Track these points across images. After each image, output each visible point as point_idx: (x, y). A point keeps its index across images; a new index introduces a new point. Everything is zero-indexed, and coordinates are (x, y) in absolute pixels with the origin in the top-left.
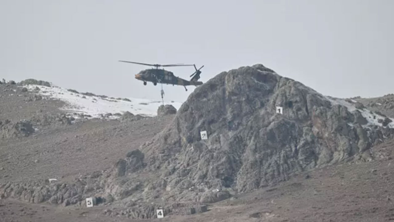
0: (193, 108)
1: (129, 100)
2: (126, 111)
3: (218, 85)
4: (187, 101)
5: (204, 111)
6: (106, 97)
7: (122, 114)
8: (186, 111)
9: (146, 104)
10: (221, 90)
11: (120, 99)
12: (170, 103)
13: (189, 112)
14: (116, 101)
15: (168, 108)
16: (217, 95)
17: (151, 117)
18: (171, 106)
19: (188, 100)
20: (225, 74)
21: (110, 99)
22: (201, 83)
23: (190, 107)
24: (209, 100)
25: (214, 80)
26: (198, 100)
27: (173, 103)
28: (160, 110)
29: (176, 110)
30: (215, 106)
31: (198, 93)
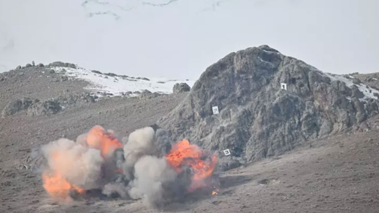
0: (205, 85)
1: (147, 79)
2: (144, 89)
3: (227, 64)
4: (199, 79)
5: (215, 88)
6: (127, 77)
7: (141, 92)
8: (199, 88)
9: (163, 83)
10: (230, 69)
11: (139, 78)
12: (185, 82)
13: (201, 89)
14: (136, 81)
15: (183, 86)
16: (227, 74)
17: (168, 95)
18: (185, 84)
19: (201, 79)
20: (233, 54)
21: (130, 79)
23: (202, 85)
24: (219, 78)
25: (224, 60)
26: (210, 79)
27: (187, 81)
28: (176, 88)
29: (190, 87)
30: (225, 84)
31: (209, 72)
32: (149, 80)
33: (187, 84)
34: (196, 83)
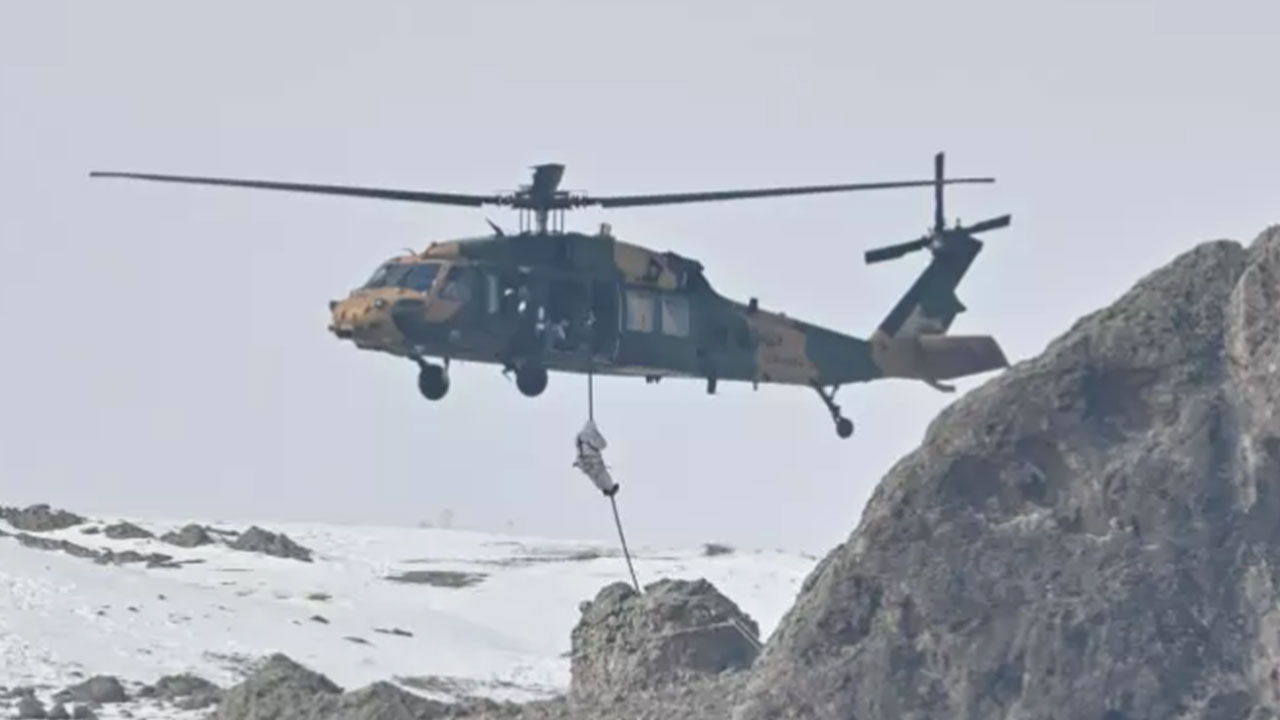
0: (921, 606)
1: (288, 549)
2: (260, 650)
3: (1154, 375)
4: (856, 535)
5: (1024, 633)
6: (66, 520)
7: (225, 679)
8: (856, 632)
9: (457, 580)
10: (1183, 425)
11: (200, 536)
12: (695, 569)
13: (876, 646)
14: (157, 560)
15: (677, 613)
16: (1158, 477)
17: (514, 709)
18: (704, 587)
19: (871, 530)
20: (1224, 258)
21: (99, 542)
22: (983, 353)
23: (889, 596)
24: (1072, 525)
25: (1118, 322)
26: (973, 531)
27: (720, 561)
28: (598, 636)
29: (754, 626)
30: (1136, 581)
31: (961, 462)
32: (303, 554)
33: (722, 588)
34: (823, 586)
